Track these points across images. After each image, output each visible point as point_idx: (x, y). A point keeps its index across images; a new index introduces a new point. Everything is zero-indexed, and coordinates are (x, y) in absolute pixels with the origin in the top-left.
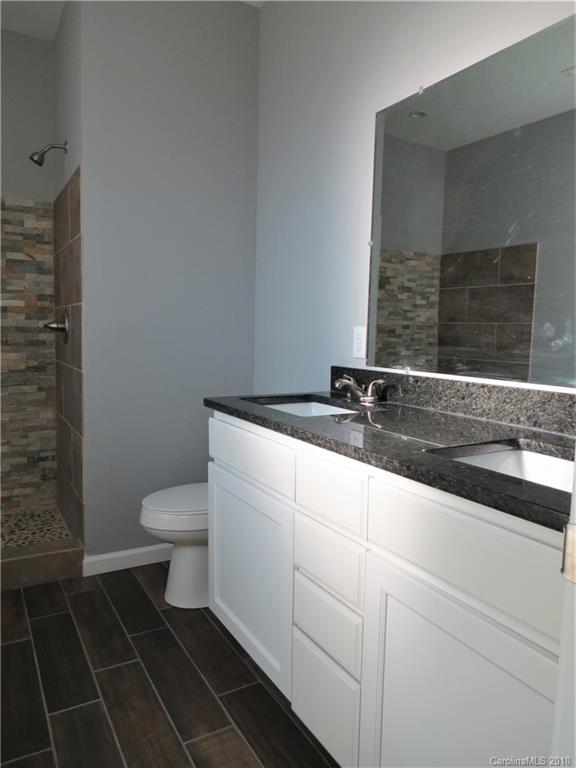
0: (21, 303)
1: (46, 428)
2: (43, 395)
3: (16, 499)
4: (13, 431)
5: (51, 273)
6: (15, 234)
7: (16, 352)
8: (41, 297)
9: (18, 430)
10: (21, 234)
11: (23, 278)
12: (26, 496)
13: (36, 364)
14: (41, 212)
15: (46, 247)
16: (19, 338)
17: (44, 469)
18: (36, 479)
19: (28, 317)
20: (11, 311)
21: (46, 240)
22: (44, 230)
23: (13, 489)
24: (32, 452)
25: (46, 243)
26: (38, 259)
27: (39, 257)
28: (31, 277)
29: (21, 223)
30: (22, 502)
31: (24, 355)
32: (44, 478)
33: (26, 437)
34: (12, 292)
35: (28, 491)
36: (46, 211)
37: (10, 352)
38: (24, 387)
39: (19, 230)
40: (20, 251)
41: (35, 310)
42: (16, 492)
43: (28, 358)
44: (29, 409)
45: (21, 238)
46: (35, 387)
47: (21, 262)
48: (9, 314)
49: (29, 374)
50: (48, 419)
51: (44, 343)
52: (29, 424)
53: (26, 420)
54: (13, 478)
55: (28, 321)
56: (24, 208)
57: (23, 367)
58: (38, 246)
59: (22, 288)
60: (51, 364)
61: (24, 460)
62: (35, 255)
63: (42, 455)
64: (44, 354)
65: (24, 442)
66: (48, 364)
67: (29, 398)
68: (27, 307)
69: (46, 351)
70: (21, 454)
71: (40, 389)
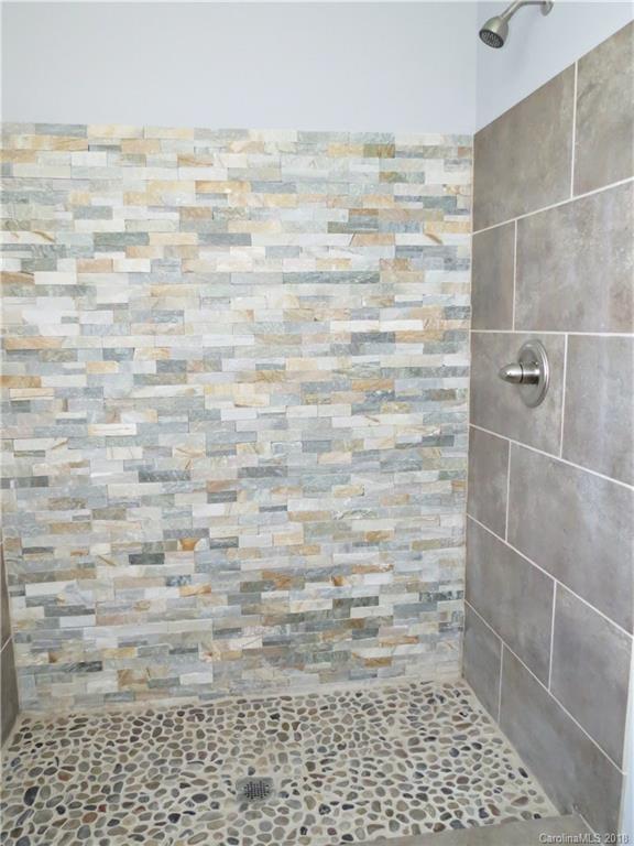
0: (417, 325)
1: (451, 544)
2: (448, 485)
3: (400, 662)
4: (400, 548)
5: (467, 268)
6: (410, 199)
7: (408, 412)
8: (449, 312)
9: (407, 547)
10: (419, 199)
11: (420, 279)
12: (414, 658)
13: (437, 432)
14: (454, 155)
15: (460, 218)
16: (411, 386)
17: (444, 614)
18: (433, 630)
19: (428, 351)
20: (400, 341)
21: (460, 205)
22: (458, 187)
23: (396, 644)
24: (426, 584)
25: (462, 211)
26: (445, 243)
27: (448, 239)
28: (435, 276)
29: (421, 177)
30: (408, 668)
31: (419, 416)
32: (443, 628)
33: (419, 558)
34: (405, 304)
35: (419, 649)
36: (461, 151)
37: (396, 412)
38: (418, 474)
39: (416, 191)
40: (417, 229)
41: (441, 336)
42: (401, 650)
43: (426, 422)
44: (425, 510)
45: (419, 205)
46: (437, 472)
47: (419, 249)
48: (397, 345)
49: (427, 450)
50: (453, 529)
51: (450, 395)
52: (424, 538)
53: (417, 530)
54: (396, 627)
55: (427, 357)
56: (426, 148)
57: (418, 438)
58: (446, 218)
59: (420, 298)
60: (462, 431)
61: (413, 598)
62: (440, 236)
63: (443, 589)
64: (451, 414)
65: (416, 566)
66: (456, 432)
67: (425, 492)
68: (427, 331)
69: (456, 408)
70: (410, 589)
71: (443, 477)
